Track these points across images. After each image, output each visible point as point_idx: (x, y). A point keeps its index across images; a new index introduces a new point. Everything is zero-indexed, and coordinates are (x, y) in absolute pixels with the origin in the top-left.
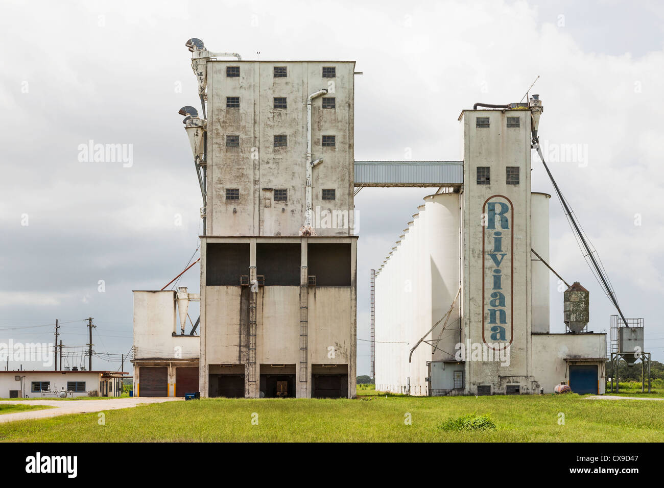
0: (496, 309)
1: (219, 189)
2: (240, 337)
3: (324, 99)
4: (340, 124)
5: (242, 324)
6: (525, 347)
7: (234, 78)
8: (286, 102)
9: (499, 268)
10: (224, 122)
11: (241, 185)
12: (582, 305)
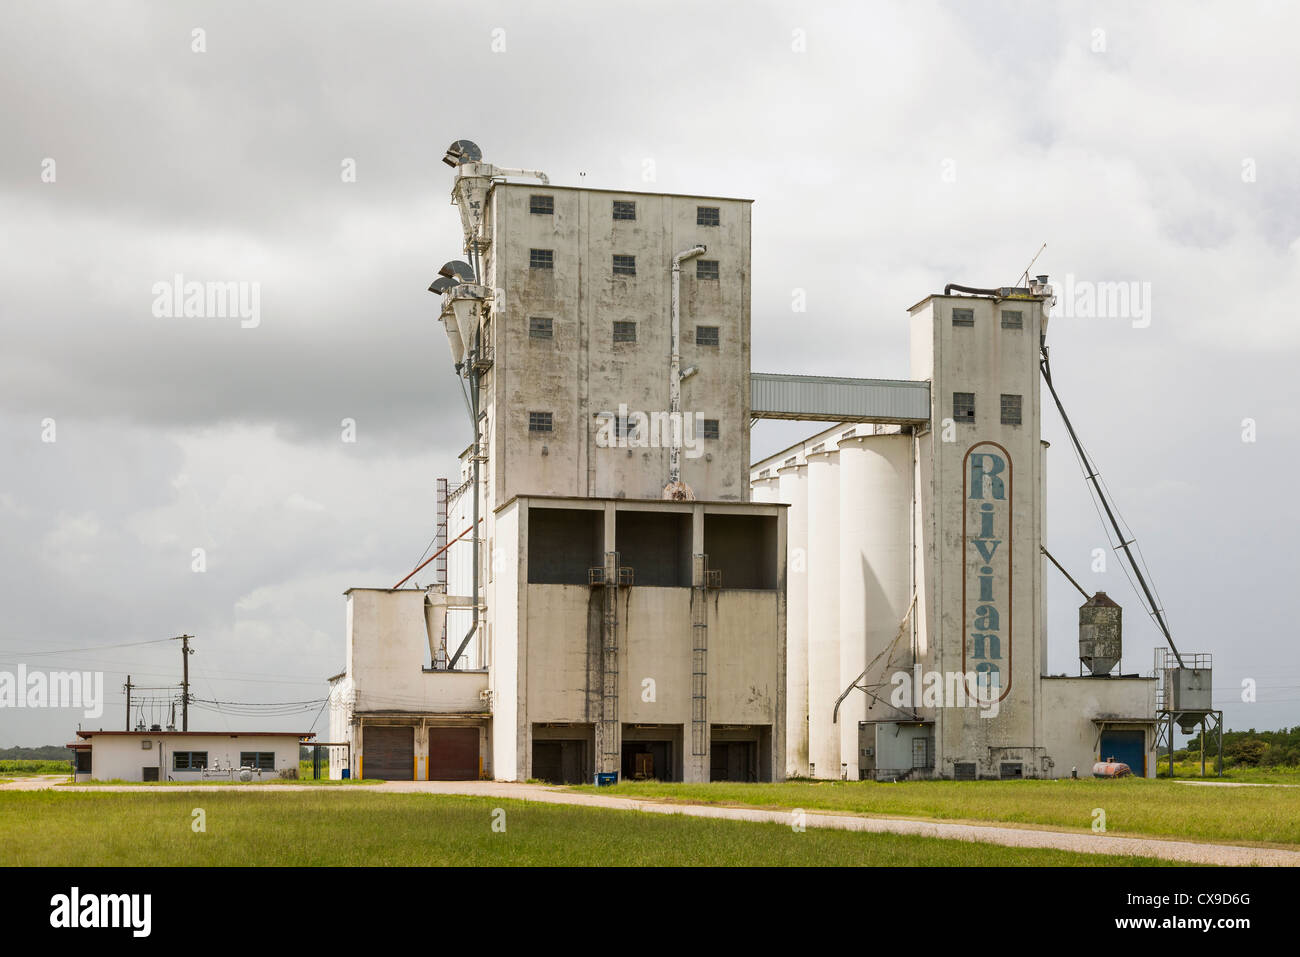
0: (984, 633)
1: (517, 412)
2: (588, 675)
3: (700, 263)
4: (727, 307)
5: (591, 652)
6: (1031, 700)
7: (544, 216)
8: (634, 264)
9: (989, 565)
10: (527, 293)
11: (555, 405)
12: (1114, 630)
